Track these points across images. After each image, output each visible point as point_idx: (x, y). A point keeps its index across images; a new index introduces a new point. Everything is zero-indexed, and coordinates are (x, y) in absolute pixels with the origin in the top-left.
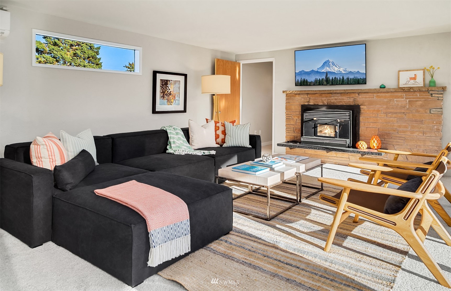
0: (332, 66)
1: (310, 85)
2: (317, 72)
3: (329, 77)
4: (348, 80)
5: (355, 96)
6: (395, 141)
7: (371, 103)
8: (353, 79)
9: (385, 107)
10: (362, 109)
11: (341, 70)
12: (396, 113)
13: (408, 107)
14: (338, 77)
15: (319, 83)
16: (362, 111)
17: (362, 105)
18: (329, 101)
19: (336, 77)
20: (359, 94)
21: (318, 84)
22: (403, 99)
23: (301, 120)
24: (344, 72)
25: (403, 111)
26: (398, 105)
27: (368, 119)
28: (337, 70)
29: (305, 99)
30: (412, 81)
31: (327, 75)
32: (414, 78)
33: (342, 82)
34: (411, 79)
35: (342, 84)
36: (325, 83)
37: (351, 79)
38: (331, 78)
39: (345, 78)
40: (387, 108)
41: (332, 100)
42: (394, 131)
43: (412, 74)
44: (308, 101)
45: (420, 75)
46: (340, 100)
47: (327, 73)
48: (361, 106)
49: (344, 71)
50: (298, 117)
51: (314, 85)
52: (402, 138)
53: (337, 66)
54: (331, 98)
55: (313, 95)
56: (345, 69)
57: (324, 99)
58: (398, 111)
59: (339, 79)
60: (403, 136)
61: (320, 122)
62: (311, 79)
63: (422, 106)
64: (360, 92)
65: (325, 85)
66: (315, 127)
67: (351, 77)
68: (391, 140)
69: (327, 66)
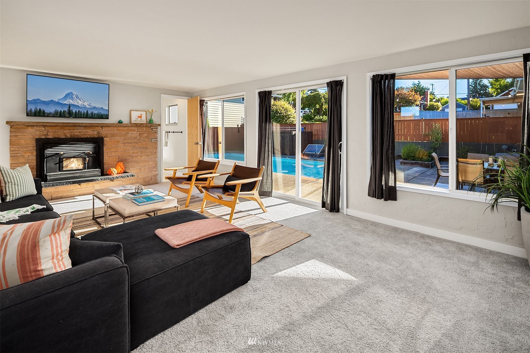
0: (76, 99)
1: (48, 116)
2: (58, 103)
3: (72, 110)
4: (92, 114)
5: (99, 129)
6: (131, 164)
7: (113, 135)
8: (97, 114)
9: (123, 138)
10: (105, 141)
11: (86, 104)
12: (131, 143)
13: (138, 138)
14: (82, 111)
15: (61, 115)
16: (105, 143)
17: (106, 137)
18: (72, 133)
19: (80, 111)
20: (102, 127)
21: (59, 115)
22: (135, 132)
23: (35, 156)
24: (88, 107)
25: (135, 141)
26: (132, 136)
27: (110, 149)
28: (81, 104)
29: (41, 132)
30: (139, 119)
31: (69, 107)
32: (140, 117)
33: (86, 116)
34: (139, 117)
35: (86, 118)
36: (67, 115)
37: (95, 114)
38: (74, 111)
39: (89, 112)
40: (125, 139)
41: (76, 132)
42: (130, 157)
43: (139, 113)
44: (45, 133)
45: (144, 114)
46: (84, 133)
47: (70, 106)
48: (104, 138)
49: (88, 105)
50: (32, 153)
51: (54, 116)
52: (135, 162)
53: (82, 100)
54: (74, 131)
55: (52, 128)
56: (90, 104)
57: (67, 132)
58: (132, 141)
59: (83, 113)
60: (136, 160)
61: (65, 155)
62: (50, 109)
63: (147, 137)
64: (103, 126)
65: (67, 117)
66: (61, 162)
67: (96, 112)
68: (128, 164)
69: (70, 98)
